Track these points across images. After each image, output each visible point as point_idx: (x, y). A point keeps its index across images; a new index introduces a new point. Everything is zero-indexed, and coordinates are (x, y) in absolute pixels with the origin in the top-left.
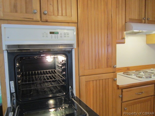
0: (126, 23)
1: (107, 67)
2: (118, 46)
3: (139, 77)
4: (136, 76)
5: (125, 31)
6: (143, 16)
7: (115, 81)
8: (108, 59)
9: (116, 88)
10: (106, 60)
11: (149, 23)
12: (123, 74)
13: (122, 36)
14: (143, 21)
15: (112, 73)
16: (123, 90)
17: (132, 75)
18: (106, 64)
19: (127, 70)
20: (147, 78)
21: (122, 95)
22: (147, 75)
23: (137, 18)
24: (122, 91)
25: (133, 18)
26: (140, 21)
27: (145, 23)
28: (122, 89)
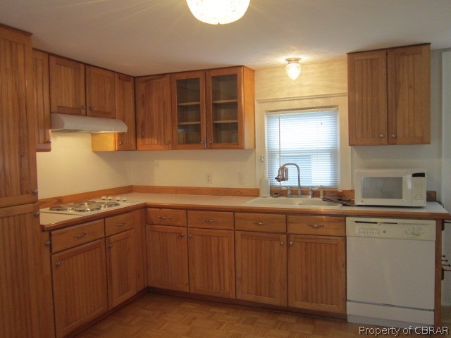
0: (51, 113)
1: (22, 193)
2: (40, 155)
3: (80, 211)
4: (75, 210)
5: (51, 128)
6: (83, 103)
7: (37, 216)
8: (22, 179)
9: (39, 229)
10: (19, 181)
11: (92, 116)
12: (51, 210)
13: (45, 138)
14: (83, 111)
15: (31, 205)
16: (53, 232)
17: (66, 210)
18: (19, 189)
19: (56, 203)
20: (92, 210)
21: (50, 241)
22: (94, 206)
23: (71, 106)
24: (50, 235)
25: (64, 106)
26: (76, 112)
27: (86, 115)
28: (50, 230)
